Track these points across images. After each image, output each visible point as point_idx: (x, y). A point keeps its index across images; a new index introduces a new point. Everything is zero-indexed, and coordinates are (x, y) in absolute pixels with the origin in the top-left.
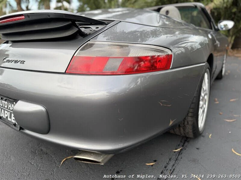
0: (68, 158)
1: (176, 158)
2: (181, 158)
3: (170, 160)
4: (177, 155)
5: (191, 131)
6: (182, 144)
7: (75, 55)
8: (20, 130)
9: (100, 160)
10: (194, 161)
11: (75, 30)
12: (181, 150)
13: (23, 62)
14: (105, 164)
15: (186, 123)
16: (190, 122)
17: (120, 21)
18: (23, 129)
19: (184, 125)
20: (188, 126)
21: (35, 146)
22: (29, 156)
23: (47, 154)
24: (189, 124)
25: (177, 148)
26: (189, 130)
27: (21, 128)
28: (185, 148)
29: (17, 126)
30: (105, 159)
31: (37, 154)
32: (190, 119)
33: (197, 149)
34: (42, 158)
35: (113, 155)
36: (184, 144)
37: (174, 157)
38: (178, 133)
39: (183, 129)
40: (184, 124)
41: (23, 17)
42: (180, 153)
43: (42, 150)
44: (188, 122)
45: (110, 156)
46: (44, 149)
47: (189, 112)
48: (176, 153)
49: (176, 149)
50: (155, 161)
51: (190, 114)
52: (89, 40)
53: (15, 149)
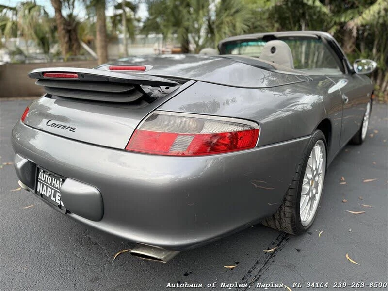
0: (123, 251)
1: (266, 260)
2: (273, 262)
3: (257, 263)
4: (269, 257)
5: (289, 225)
6: (278, 242)
7: (138, 129)
8: (66, 213)
9: (162, 258)
10: (290, 266)
11: (139, 96)
12: (275, 250)
13: (73, 130)
14: (168, 263)
15: (282, 214)
16: (287, 214)
17: (197, 81)
18: (70, 213)
19: (280, 218)
20: (285, 219)
21: (81, 233)
22: (73, 246)
23: (96, 244)
24: (287, 216)
25: (270, 247)
26: (287, 224)
27: (68, 212)
28: (281, 248)
29: (62, 208)
30: (168, 256)
31: (84, 244)
32: (287, 209)
33: (298, 250)
34: (90, 250)
35: (179, 252)
36: (281, 243)
37: (263, 260)
38: (273, 226)
39: (279, 222)
40: (280, 215)
41: (76, 75)
42: (272, 255)
43: (89, 238)
44: (284, 214)
45: (175, 253)
46: (93, 238)
47: (285, 200)
48: (267, 254)
49: (268, 250)
50: (237, 263)
51: (288, 204)
52: (155, 109)
53: (55, 235)
